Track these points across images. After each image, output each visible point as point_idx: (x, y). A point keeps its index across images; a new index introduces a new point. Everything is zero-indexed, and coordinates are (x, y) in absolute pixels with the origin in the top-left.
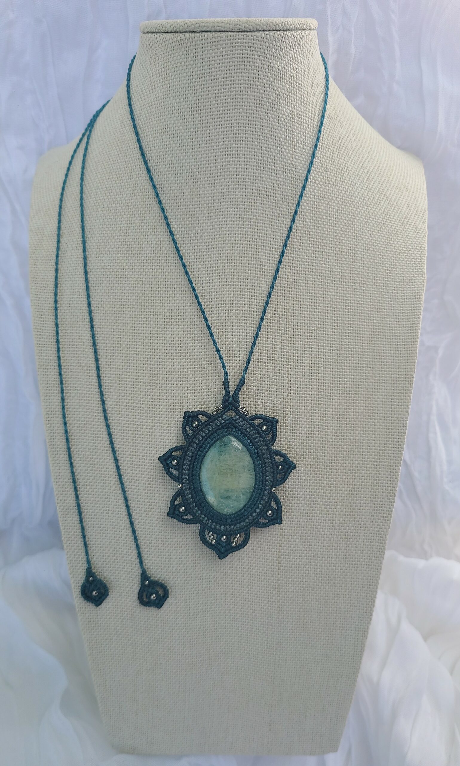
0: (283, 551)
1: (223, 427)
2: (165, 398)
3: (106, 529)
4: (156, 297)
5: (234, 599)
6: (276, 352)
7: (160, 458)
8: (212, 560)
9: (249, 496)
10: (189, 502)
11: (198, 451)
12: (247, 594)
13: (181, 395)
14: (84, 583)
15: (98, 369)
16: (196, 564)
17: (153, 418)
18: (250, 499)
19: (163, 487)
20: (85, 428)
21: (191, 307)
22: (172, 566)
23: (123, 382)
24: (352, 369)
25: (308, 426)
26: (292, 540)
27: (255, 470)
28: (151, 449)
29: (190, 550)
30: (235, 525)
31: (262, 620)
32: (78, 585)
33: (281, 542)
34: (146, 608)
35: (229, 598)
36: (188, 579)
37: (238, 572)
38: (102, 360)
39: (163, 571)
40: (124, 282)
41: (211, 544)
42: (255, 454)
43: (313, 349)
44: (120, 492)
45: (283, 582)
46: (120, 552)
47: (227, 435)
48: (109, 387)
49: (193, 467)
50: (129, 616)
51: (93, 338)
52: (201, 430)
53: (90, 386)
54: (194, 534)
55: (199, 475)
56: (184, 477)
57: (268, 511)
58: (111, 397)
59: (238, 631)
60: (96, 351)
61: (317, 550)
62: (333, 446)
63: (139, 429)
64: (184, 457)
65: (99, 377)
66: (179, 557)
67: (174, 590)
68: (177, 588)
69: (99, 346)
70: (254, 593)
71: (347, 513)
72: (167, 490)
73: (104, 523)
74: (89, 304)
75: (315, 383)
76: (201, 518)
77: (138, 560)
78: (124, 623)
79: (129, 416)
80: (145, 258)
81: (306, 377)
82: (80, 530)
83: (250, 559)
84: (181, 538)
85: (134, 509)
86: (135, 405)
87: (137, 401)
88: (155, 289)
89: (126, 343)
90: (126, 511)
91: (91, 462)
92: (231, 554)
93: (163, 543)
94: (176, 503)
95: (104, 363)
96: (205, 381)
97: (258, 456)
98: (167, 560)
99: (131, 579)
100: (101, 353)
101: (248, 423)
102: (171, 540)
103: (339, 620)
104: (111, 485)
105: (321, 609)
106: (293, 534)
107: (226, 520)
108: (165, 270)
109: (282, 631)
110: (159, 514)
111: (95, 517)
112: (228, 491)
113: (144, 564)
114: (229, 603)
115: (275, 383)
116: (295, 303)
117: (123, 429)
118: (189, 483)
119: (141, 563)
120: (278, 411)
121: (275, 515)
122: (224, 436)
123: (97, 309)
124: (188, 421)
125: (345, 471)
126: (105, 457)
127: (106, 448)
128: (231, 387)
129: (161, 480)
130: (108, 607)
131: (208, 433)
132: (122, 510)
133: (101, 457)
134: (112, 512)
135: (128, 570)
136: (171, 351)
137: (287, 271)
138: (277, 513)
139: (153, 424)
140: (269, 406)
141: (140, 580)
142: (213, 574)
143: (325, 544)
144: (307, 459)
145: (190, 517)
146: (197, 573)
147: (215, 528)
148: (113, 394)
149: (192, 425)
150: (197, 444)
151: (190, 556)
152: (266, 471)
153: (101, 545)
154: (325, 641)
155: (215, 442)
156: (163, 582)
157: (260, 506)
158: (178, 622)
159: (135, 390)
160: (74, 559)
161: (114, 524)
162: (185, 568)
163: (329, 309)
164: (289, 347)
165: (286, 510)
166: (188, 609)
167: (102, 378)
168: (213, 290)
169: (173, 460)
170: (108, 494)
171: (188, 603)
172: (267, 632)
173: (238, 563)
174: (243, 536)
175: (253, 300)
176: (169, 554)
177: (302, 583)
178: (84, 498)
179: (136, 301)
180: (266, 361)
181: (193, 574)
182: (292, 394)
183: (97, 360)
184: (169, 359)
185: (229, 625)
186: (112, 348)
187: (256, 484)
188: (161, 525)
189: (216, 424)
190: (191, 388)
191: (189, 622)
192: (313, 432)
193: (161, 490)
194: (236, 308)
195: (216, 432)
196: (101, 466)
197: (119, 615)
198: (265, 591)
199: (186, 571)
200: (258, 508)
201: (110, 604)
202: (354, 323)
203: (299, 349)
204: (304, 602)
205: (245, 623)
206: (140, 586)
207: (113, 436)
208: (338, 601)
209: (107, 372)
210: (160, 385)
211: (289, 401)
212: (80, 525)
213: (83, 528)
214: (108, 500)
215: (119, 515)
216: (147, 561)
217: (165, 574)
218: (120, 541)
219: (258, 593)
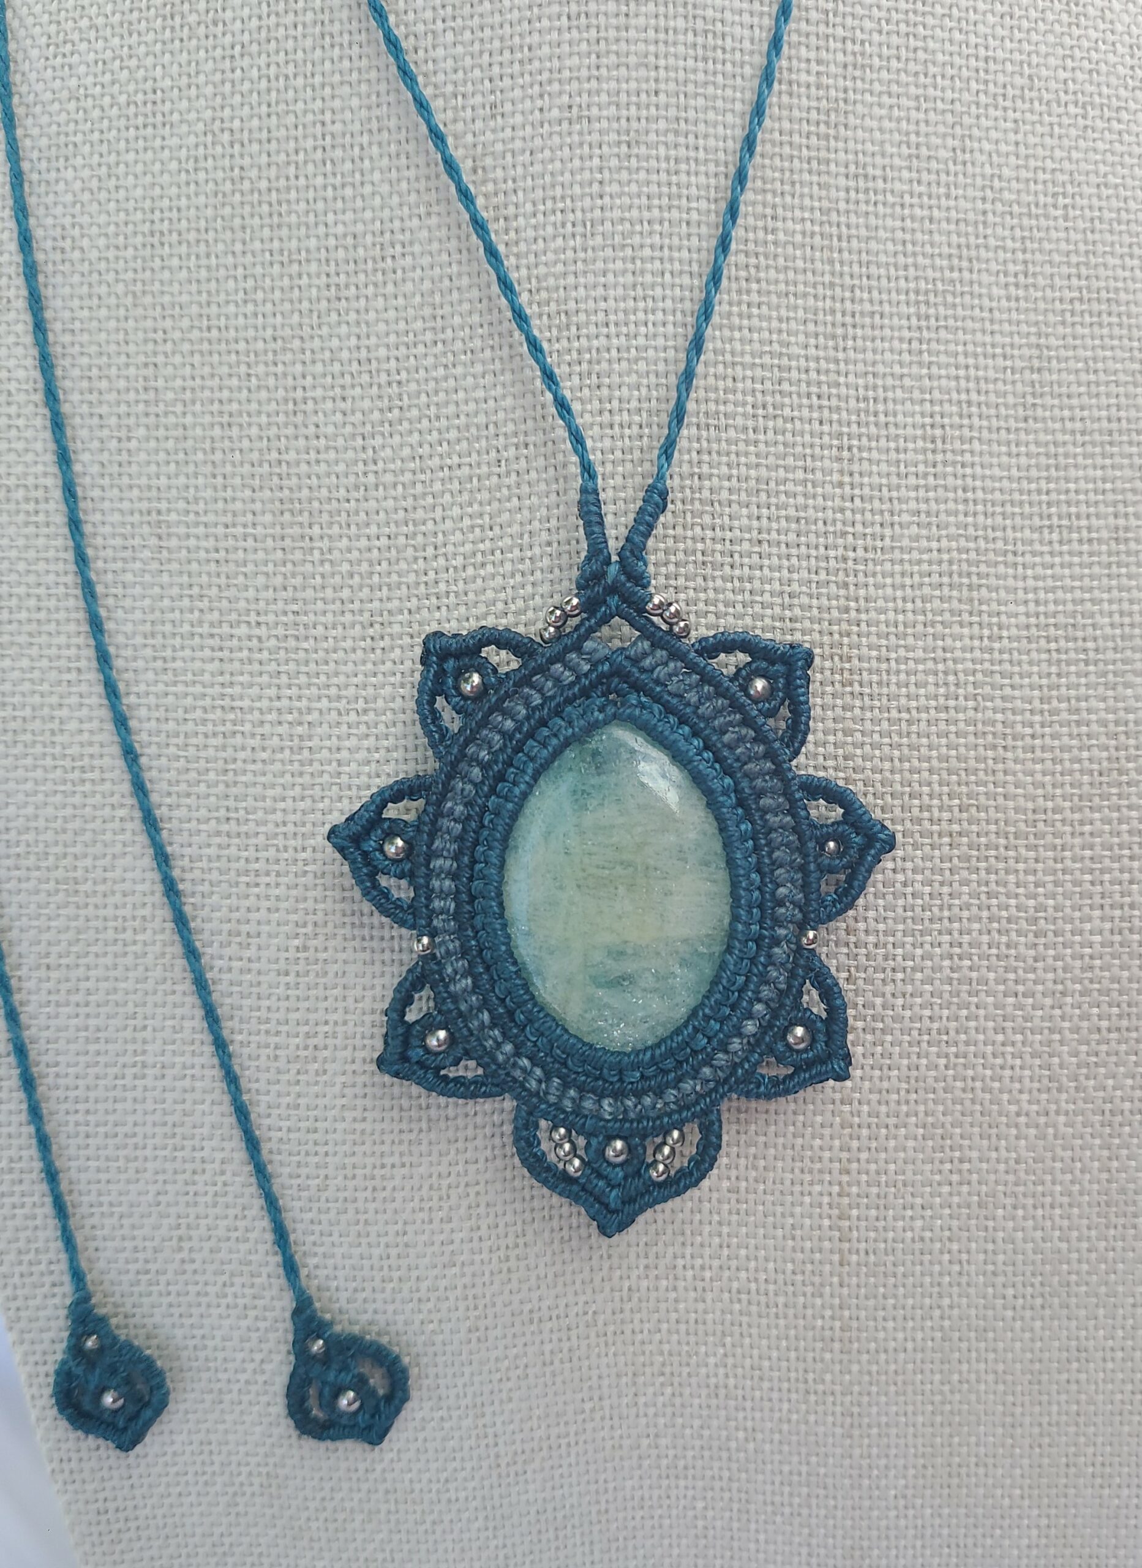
0: (854, 1190)
1: (585, 693)
2: (346, 593)
3: (139, 1140)
4: (288, 189)
5: (669, 1390)
6: (786, 386)
7: (333, 834)
8: (574, 1243)
9: (708, 971)
10: (463, 1007)
11: (487, 797)
12: (721, 1371)
13: (412, 578)
14: (64, 1363)
15: (70, 491)
16: (513, 1263)
17: (303, 679)
18: (715, 982)
19: (361, 955)
20: (28, 737)
21: (434, 220)
22: (414, 1274)
23: (174, 542)
24: (1093, 444)
25: (931, 679)
26: (892, 1143)
27: (730, 863)
28: (302, 805)
29: (482, 1210)
30: (659, 1093)
31: (786, 1468)
32: (42, 1369)
33: (845, 1155)
34: (323, 1445)
35: (650, 1390)
36: (482, 1324)
37: (681, 1284)
38: (86, 457)
39: (379, 1296)
40: (158, 142)
41: (565, 1177)
42: (725, 793)
43: (934, 370)
44: (187, 986)
45: (863, 1314)
46: (203, 1231)
47: (606, 723)
48: (119, 565)
49: (474, 861)
50: (256, 1481)
51: (43, 372)
52: (497, 708)
53: (41, 566)
54: (497, 1141)
55: (500, 894)
56: (437, 904)
57: (787, 1029)
58: (128, 603)
59: (690, 1513)
60: (57, 424)
61: (992, 1177)
62: (1038, 753)
63: (247, 727)
64: (434, 823)
65: (75, 524)
66: (438, 1238)
67: (432, 1371)
68: (440, 1359)
69: (73, 403)
70: (748, 1362)
71: (1104, 1024)
72: (377, 968)
73: (130, 1119)
74: (25, 241)
75: (951, 505)
76: (517, 1073)
77: (279, 1258)
78: (241, 1509)
79: (207, 677)
80: (238, 38)
81: (912, 480)
82: (34, 1152)
83: (725, 1230)
84: (445, 1160)
85: (246, 1051)
86: (226, 629)
87: (234, 616)
88: (283, 157)
89: (179, 382)
90: (216, 1061)
91: (60, 873)
92: (649, 1214)
93: (370, 1184)
94: (411, 1016)
95: (95, 469)
96: (506, 516)
97: (740, 803)
98: (393, 1252)
99: (254, 1335)
100: (80, 432)
101: (692, 667)
102: (405, 1171)
103: (1090, 1450)
104: (150, 960)
105: (1018, 1410)
106: (892, 1121)
107: (621, 1072)
108: (318, 79)
109: (866, 1503)
110: (350, 1068)
111: (92, 1095)
112: (622, 953)
113: (303, 1272)
114: (651, 1411)
115: (792, 512)
116: (852, 183)
117: (183, 728)
118: (461, 929)
119: (291, 1268)
120: (807, 624)
121: (820, 1046)
122: (593, 728)
123: (58, 256)
124: (441, 673)
125: (1088, 853)
126: (118, 848)
127: (122, 813)
128: (609, 520)
129: (347, 931)
130: (170, 1450)
131: (528, 718)
132: (198, 1060)
133: (98, 849)
134: (157, 1071)
135: (241, 1301)
136: (359, 404)
137: (812, 55)
138: (828, 1034)
139: (304, 703)
140: (771, 606)
141: (290, 1337)
142: (582, 1299)
143: (1024, 1153)
144: (936, 813)
145: (469, 1070)
146: (516, 1298)
147: (577, 1111)
148: (138, 590)
149: (457, 688)
150: (485, 767)
151: (484, 1232)
152: (776, 864)
153: (123, 1209)
154: (1034, 1532)
155: (557, 754)
156: (384, 1340)
157: (759, 1007)
158: (452, 1495)
159: (224, 569)
160: (17, 1270)
161: (170, 1119)
162: (467, 1280)
163: (988, 206)
164: (837, 361)
165: (860, 1024)
166: (491, 1440)
167: (87, 529)
168: (518, 144)
169: (390, 835)
170: (138, 997)
171: (487, 1419)
172: (805, 1512)
173: (677, 1249)
174: (694, 1134)
175: (683, 178)
176: (399, 1227)
177: (937, 1313)
178: (42, 1021)
179: (210, 212)
180: (750, 423)
181: (499, 1301)
182: (860, 552)
183: (64, 458)
184: (353, 436)
185: (656, 1493)
186: (123, 408)
187: (735, 918)
188: (358, 1114)
189: (557, 680)
190: (450, 548)
191: (496, 1492)
192: (952, 703)
193: (351, 969)
194: (617, 214)
195: (558, 712)
196: (101, 888)
197: (219, 1480)
198: (793, 1355)
199: (470, 1293)
200: (750, 1016)
201: (178, 1438)
202: (1093, 260)
203: (880, 369)
204: (946, 1388)
205: (717, 1484)
206: (292, 1358)
207: (143, 760)
208: (1083, 1376)
209: (107, 505)
210: (325, 544)
211: (851, 579)
212: (32, 1129)
213: (44, 1142)
214: (139, 1022)
215: (187, 1083)
216: (312, 1261)
217: (390, 1308)
218: (200, 1188)
219: (766, 1364)
